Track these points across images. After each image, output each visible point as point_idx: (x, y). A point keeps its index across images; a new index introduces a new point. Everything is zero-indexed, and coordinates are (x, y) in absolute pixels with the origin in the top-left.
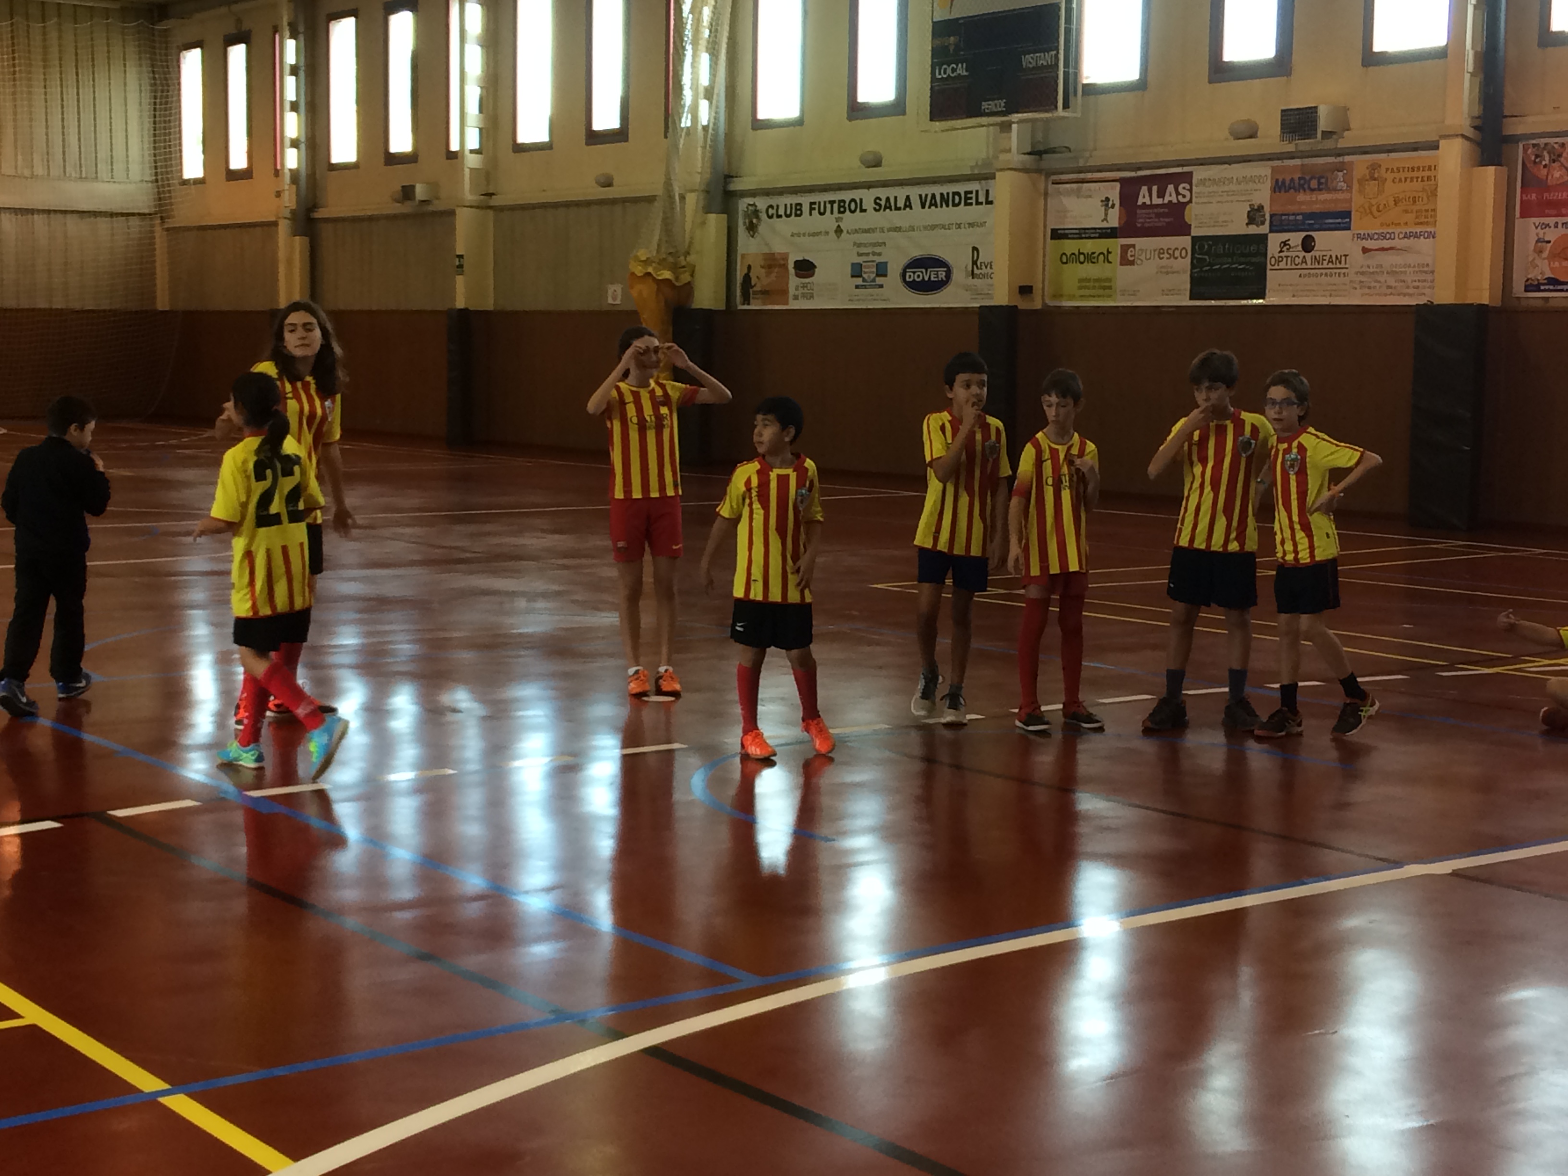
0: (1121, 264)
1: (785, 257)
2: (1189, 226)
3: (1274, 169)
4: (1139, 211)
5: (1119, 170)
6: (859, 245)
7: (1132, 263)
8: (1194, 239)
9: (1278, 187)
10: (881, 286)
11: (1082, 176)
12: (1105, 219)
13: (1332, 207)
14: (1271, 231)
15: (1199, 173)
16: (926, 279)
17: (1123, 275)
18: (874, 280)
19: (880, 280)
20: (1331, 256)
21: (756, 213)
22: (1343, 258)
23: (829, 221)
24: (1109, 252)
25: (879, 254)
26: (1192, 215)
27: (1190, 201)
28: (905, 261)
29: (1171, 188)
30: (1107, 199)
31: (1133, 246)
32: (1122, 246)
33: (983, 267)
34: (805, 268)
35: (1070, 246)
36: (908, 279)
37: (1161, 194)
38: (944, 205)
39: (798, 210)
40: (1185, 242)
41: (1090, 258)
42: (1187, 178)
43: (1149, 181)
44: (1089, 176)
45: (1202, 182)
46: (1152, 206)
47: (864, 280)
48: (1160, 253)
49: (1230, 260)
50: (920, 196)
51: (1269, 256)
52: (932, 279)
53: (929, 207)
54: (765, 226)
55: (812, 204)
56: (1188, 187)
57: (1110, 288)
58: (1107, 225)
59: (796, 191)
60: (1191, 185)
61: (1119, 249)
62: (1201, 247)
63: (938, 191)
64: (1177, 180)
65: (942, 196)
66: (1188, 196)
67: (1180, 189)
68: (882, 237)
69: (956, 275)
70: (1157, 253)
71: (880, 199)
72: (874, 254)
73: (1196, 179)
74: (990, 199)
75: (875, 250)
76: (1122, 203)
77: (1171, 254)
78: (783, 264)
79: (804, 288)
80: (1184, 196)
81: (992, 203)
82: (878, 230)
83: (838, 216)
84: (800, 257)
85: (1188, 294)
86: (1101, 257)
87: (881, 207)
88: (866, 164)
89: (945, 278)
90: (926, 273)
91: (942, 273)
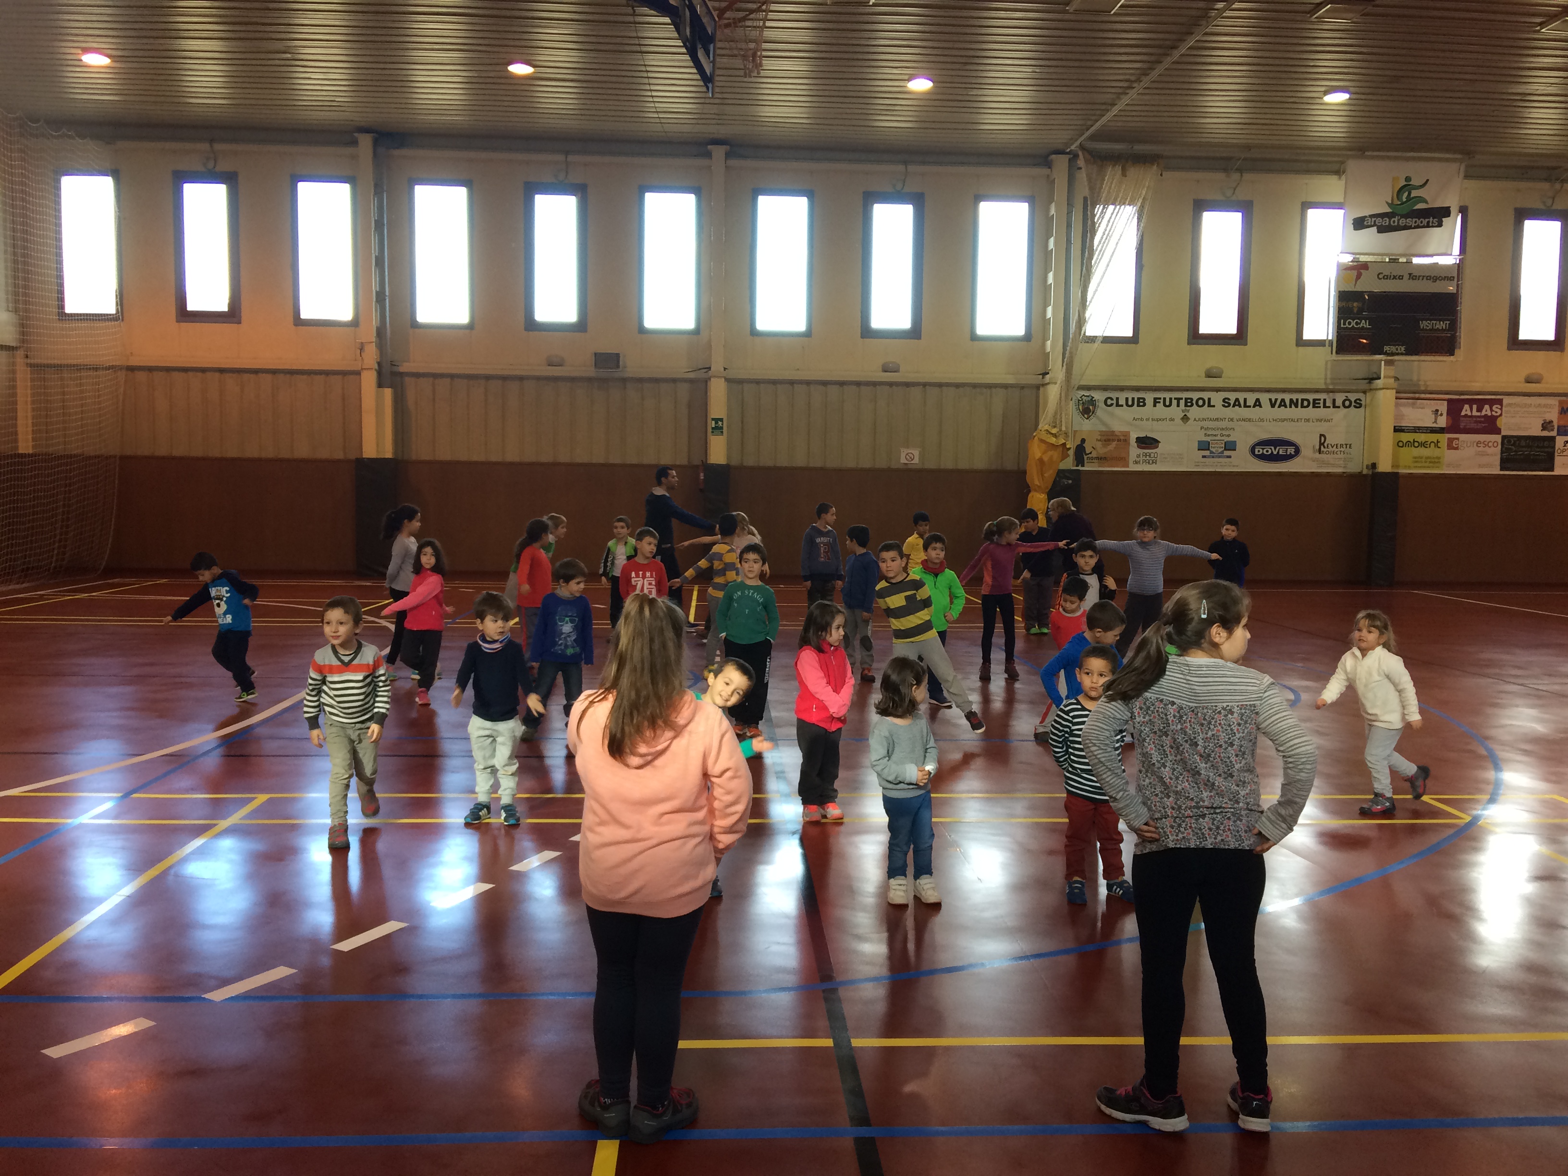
0: (1448, 449)
1: (1127, 435)
2: (1500, 430)
3: (1560, 402)
4: (1462, 419)
5: (1449, 394)
6: (1206, 429)
7: (1457, 449)
8: (1504, 437)
9: (1563, 411)
10: (1230, 457)
11: (1417, 395)
12: (1435, 422)
14: (1558, 435)
15: (1506, 400)
16: (1275, 453)
17: (1450, 456)
18: (1222, 452)
19: (1227, 453)
21: (1092, 402)
23: (1176, 412)
24: (1438, 442)
25: (1229, 436)
26: (1501, 423)
27: (1501, 415)
28: (1252, 441)
29: (1487, 407)
30: (1437, 411)
31: (1458, 439)
32: (1449, 439)
33: (1330, 446)
34: (1147, 442)
35: (1405, 437)
36: (1257, 453)
37: (1479, 410)
38: (1293, 406)
39: (1141, 403)
40: (1498, 438)
41: (1423, 445)
42: (1500, 402)
43: (1470, 402)
44: (1423, 396)
45: (1510, 405)
46: (1472, 416)
47: (1212, 452)
48: (1477, 443)
49: (1529, 450)
50: (1270, 400)
51: (1556, 449)
52: (1281, 453)
53: (1279, 407)
54: (1101, 411)
55: (1155, 399)
56: (1500, 407)
57: (1439, 462)
58: (1437, 426)
59: (1137, 389)
60: (1502, 405)
61: (1446, 440)
62: (1509, 442)
63: (1287, 397)
64: (1492, 403)
65: (1291, 400)
66: (1499, 412)
67: (1494, 408)
68: (1231, 425)
69: (1304, 452)
70: (1475, 444)
71: (1229, 399)
72: (1222, 435)
73: (1505, 402)
74: (1337, 405)
75: (1224, 433)
76: (1449, 413)
77: (1486, 444)
78: (1123, 440)
79: (1146, 456)
80: (1496, 412)
81: (1339, 407)
82: (1227, 420)
83: (1184, 408)
84: (1142, 435)
85: (1499, 468)
86: (1432, 445)
87: (1229, 405)
88: (1209, 375)
89: (1293, 453)
90: (1275, 449)
91: (1291, 450)
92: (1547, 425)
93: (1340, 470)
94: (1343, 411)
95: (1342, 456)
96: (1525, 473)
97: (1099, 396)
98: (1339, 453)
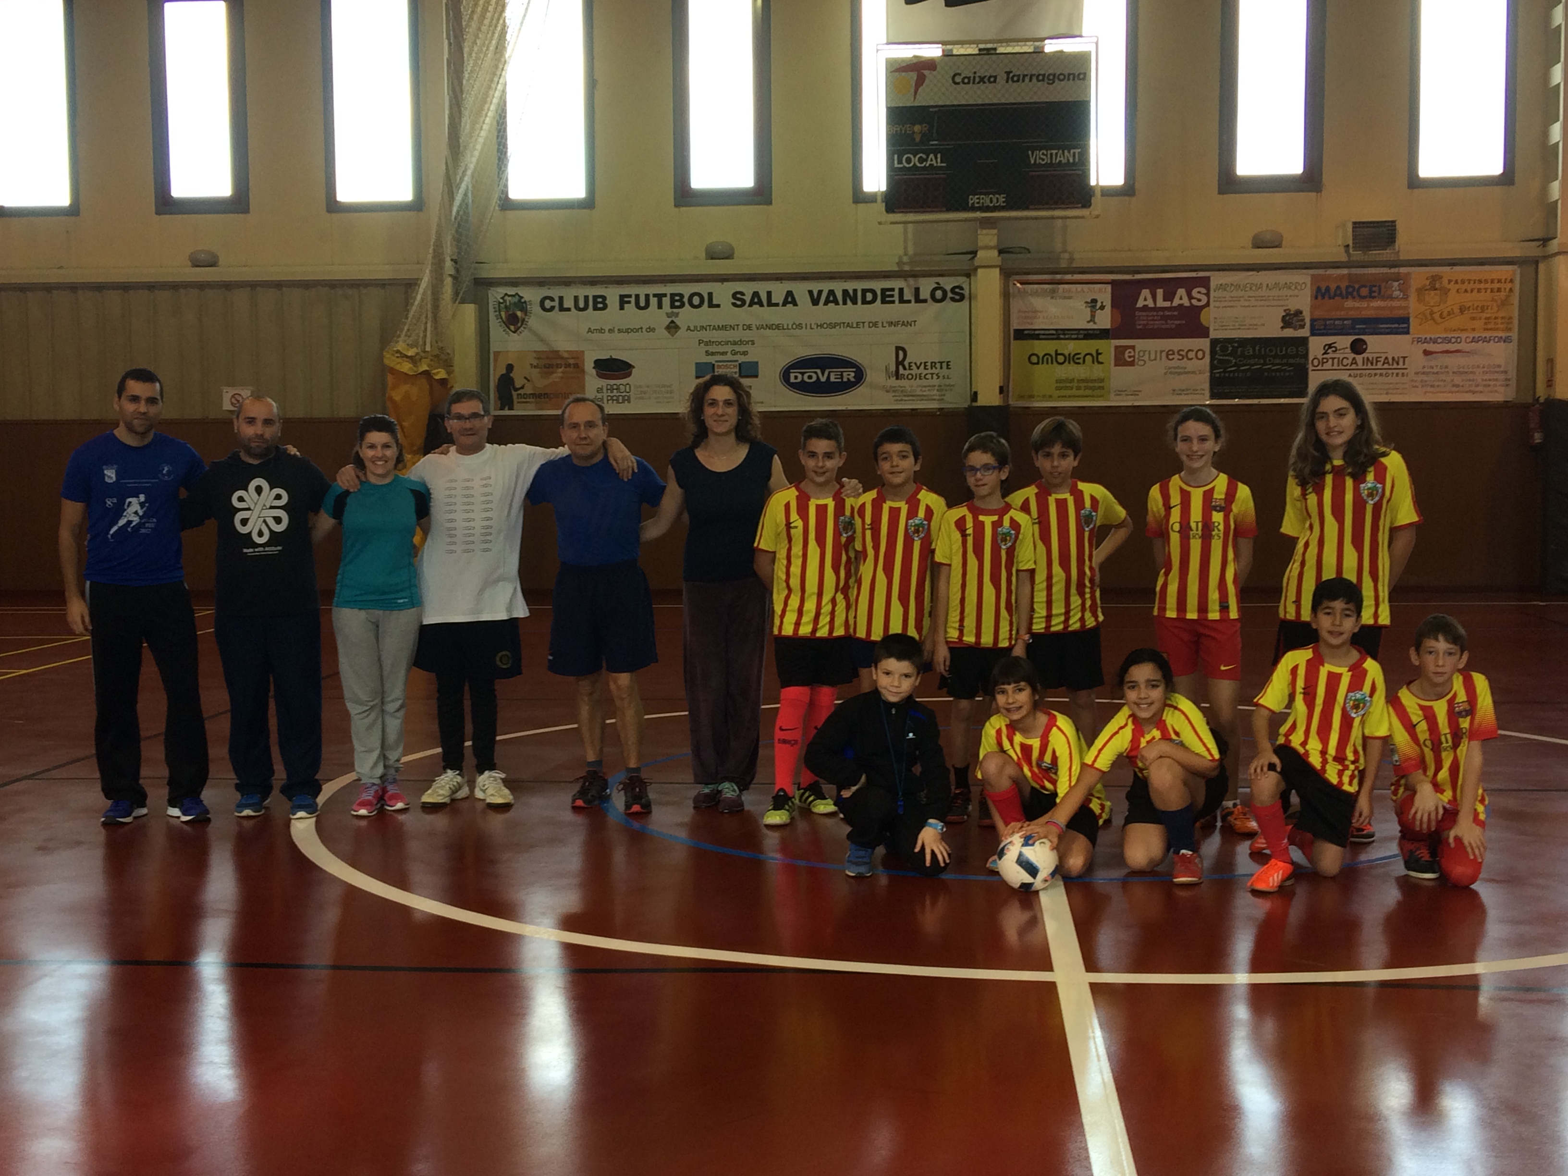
0: (1116, 365)
1: (578, 356)
2: (1207, 329)
3: (1313, 277)
4: (1137, 313)
5: (1112, 272)
6: (707, 343)
7: (1132, 364)
8: (1214, 343)
9: (1320, 293)
11: (1058, 277)
12: (1092, 320)
13: (1386, 314)
14: (1312, 335)
15: (1216, 279)
16: (823, 379)
17: (1120, 376)
20: (1386, 358)
21: (522, 305)
22: (1401, 360)
23: (657, 317)
24: (1098, 354)
25: (745, 353)
26: (1208, 318)
27: (1208, 304)
28: (784, 361)
29: (1181, 292)
30: (1094, 301)
31: (1133, 347)
32: (1116, 347)
33: (914, 367)
34: (612, 368)
35: (1041, 347)
36: (792, 380)
37: (1169, 297)
38: (849, 301)
39: (600, 303)
40: (1204, 344)
41: (1073, 359)
42: (1205, 283)
43: (1153, 285)
44: (1068, 277)
45: (1221, 287)
46: (1155, 309)
48: (1167, 355)
49: (1261, 361)
50: (811, 292)
51: (1311, 358)
52: (832, 379)
53: (826, 304)
54: (536, 320)
55: (622, 297)
56: (1204, 291)
57: (1102, 388)
58: (1095, 327)
59: (593, 282)
60: (1208, 290)
61: (1113, 350)
62: (1224, 349)
63: (838, 287)
64: (1189, 284)
65: (845, 292)
66: (1204, 299)
67: (1194, 293)
68: (747, 335)
69: (871, 376)
70: (1164, 354)
71: (742, 294)
72: (734, 353)
73: (1213, 284)
74: (922, 297)
75: (737, 348)
76: (1115, 304)
77: (1184, 355)
78: (574, 363)
79: (612, 390)
80: (1199, 300)
81: (925, 301)
82: (740, 327)
83: (670, 310)
84: (604, 356)
85: (1207, 393)
86: (1088, 358)
87: (744, 302)
88: (712, 255)
89: (853, 380)
90: (823, 374)
91: (849, 375)
92: (1290, 319)
93: (935, 405)
94: (933, 308)
95: (935, 381)
96: (1255, 401)
97: (532, 295)
98: (929, 376)
